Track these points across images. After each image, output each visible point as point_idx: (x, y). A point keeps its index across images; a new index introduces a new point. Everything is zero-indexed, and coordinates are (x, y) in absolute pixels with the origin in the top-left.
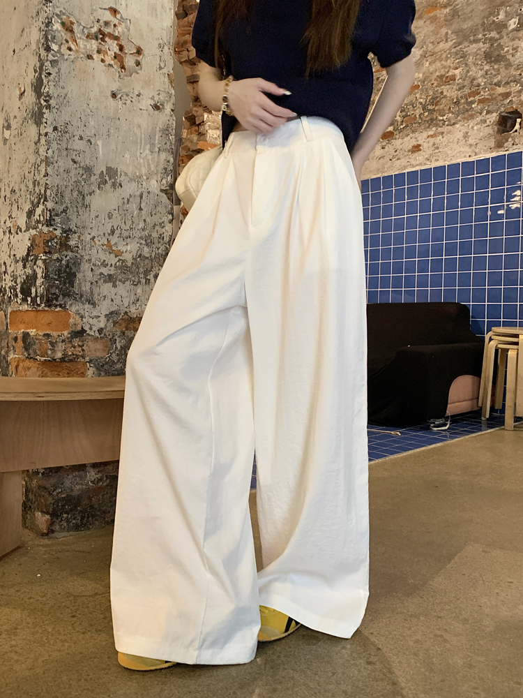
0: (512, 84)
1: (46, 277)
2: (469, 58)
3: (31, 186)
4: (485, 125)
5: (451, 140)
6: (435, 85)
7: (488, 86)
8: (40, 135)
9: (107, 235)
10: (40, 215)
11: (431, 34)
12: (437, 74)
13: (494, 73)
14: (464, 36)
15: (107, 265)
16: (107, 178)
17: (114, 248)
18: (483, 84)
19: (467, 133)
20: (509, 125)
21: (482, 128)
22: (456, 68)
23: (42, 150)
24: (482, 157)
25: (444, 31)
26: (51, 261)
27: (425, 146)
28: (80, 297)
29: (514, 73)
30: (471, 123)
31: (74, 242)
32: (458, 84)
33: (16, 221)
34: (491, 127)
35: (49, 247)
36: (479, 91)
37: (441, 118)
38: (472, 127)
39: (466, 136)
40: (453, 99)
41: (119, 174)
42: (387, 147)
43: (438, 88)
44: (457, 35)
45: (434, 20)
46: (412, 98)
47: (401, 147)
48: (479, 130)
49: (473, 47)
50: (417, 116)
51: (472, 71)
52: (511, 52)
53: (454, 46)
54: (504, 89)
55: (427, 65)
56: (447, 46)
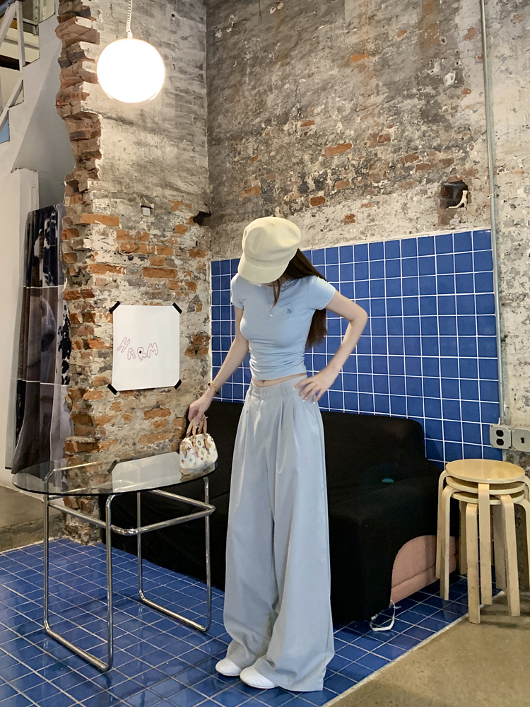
0: (454, 149)
2: (403, 116)
4: (426, 196)
5: (388, 212)
6: (368, 145)
7: (427, 150)
11: (361, 84)
12: (370, 132)
13: (433, 135)
14: (397, 90)
18: (420, 147)
19: (405, 204)
20: (454, 197)
21: (423, 200)
22: (390, 127)
24: (424, 234)
25: (374, 82)
27: (359, 216)
29: (456, 137)
30: (410, 193)
32: (393, 146)
34: (432, 199)
36: (417, 155)
37: (376, 185)
38: (412, 198)
39: (405, 207)
40: (388, 163)
42: (317, 215)
43: (372, 149)
44: (389, 88)
45: (362, 68)
46: (344, 158)
47: (333, 216)
48: (419, 202)
49: (408, 104)
50: (350, 181)
51: (407, 130)
52: (450, 111)
53: (386, 101)
54: (445, 155)
55: (359, 121)
56: (380, 99)
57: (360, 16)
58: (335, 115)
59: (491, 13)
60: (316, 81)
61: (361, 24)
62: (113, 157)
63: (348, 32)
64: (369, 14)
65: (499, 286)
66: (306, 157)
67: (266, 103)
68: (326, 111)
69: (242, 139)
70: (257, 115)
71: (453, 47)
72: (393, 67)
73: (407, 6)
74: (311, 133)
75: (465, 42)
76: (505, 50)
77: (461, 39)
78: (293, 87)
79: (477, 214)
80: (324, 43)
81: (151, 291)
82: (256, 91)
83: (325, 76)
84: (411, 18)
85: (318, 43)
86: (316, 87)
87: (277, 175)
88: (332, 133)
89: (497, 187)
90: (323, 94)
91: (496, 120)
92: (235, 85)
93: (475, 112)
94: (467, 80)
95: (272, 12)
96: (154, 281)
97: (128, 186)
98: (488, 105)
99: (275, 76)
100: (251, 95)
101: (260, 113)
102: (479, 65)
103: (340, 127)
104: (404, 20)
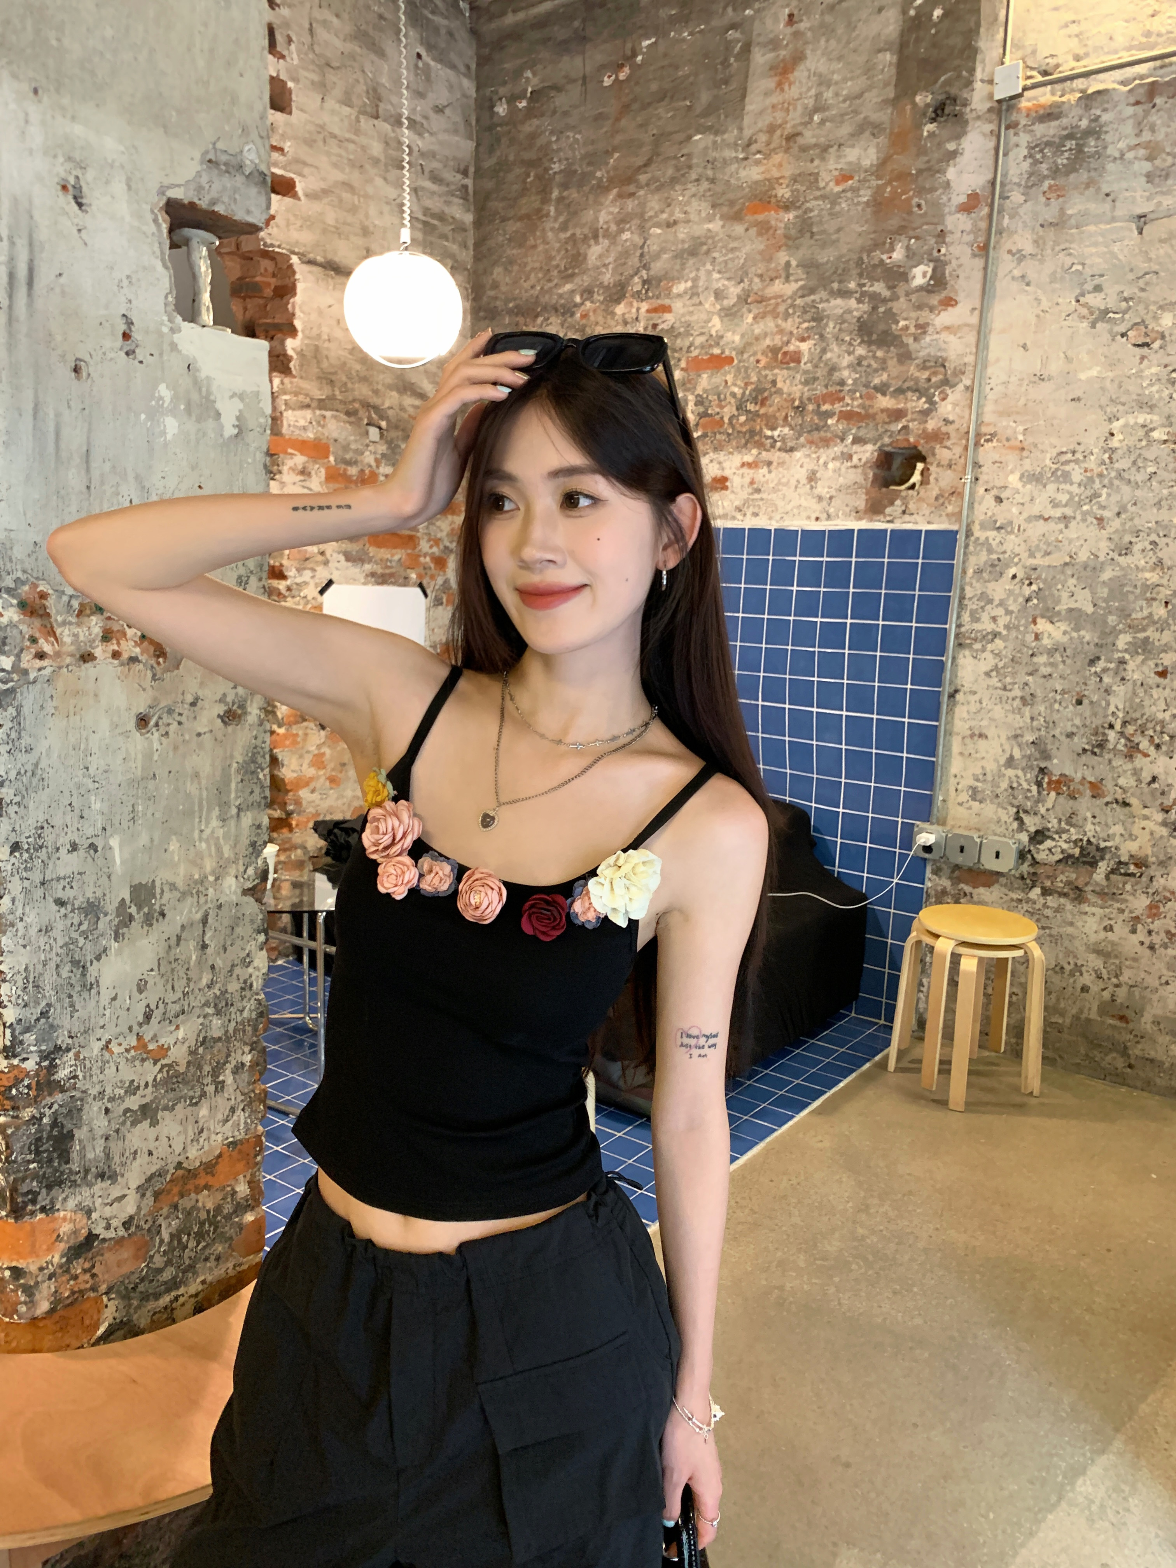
0: (909, 394)
2: (827, 325)
5: (784, 480)
6: (762, 363)
7: (861, 388)
9: (135, 1027)
11: (758, 257)
12: (768, 342)
13: (875, 365)
14: (821, 279)
15: (138, 1088)
17: (151, 1047)
18: (850, 382)
19: (815, 473)
20: (897, 463)
21: (844, 469)
22: (803, 340)
24: (839, 524)
25: (783, 257)
26: (17, 1128)
27: (736, 482)
28: (81, 1177)
29: (917, 374)
30: (825, 455)
31: (66, 1072)
32: (806, 372)
34: (860, 470)
35: (12, 1098)
36: (842, 395)
37: (769, 433)
38: (825, 464)
39: (812, 477)
40: (793, 400)
41: (158, 890)
43: (767, 372)
44: (808, 273)
45: (764, 229)
46: (718, 379)
48: (837, 471)
49: (837, 305)
50: (726, 420)
51: (832, 351)
52: (912, 330)
53: (800, 293)
54: (893, 401)
55: (750, 318)
56: (790, 288)
57: (771, 129)
58: (709, 302)
59: (1011, 172)
60: (681, 236)
61: (772, 146)
62: (319, 336)
63: (746, 159)
64: (788, 129)
65: (958, 617)
67: (585, 258)
68: (694, 293)
69: (537, 316)
70: (569, 278)
71: (936, 220)
72: (818, 237)
73: (861, 129)
74: (664, 327)
75: (959, 216)
76: (1024, 241)
77: (953, 209)
78: (639, 241)
79: (936, 503)
80: (700, 170)
81: (380, 571)
82: (568, 234)
83: (698, 230)
84: (866, 153)
85: (690, 167)
86: (680, 246)
88: (702, 334)
89: (977, 465)
90: (691, 261)
91: (992, 356)
92: (528, 216)
93: (958, 339)
94: (952, 282)
95: (607, 82)
96: (383, 553)
97: (344, 389)
98: (982, 332)
99: (605, 213)
100: (559, 241)
101: (573, 275)
102: (977, 260)
103: (716, 326)
104: (852, 154)
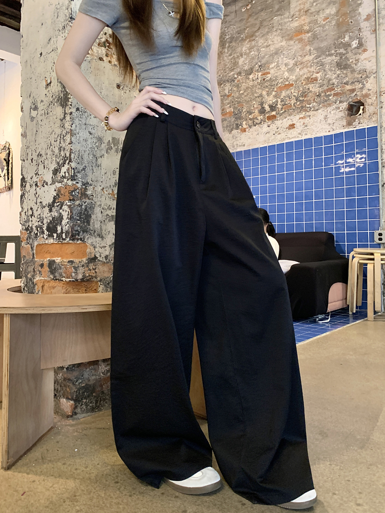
0: (356, 83)
1: (71, 218)
2: (326, 66)
3: (56, 151)
4: (339, 110)
5: (315, 121)
6: (304, 84)
7: (340, 84)
8: (65, 113)
9: (112, 186)
10: (65, 173)
11: (299, 50)
12: (305, 76)
13: (344, 76)
14: (322, 52)
15: (111, 208)
16: (112, 145)
18: (336, 83)
19: (326, 116)
20: (354, 110)
21: (337, 113)
22: (318, 73)
23: (67, 125)
24: (338, 131)
25: (308, 48)
26: (74, 206)
27: (297, 125)
28: (93, 233)
29: (357, 76)
30: (329, 109)
31: (90, 192)
32: (320, 83)
33: (42, 177)
34: (343, 112)
35: (73, 196)
36: (334, 88)
37: (309, 106)
38: (330, 112)
39: (326, 118)
40: (316, 93)
41: (120, 142)
42: (271, 126)
43: (306, 86)
44: (317, 51)
45: (301, 40)
46: (288, 92)
47: (281, 125)
48: (334, 114)
49: (329, 59)
50: (292, 105)
51: (329, 74)
52: (354, 62)
53: (315, 58)
54: (351, 86)
55: (298, 70)
56: (311, 58)
57: (300, 10)
58: (283, 68)
59: (381, 5)
60: (272, 49)
61: (301, 15)
63: (292, 20)
64: (306, 9)
65: (381, 157)
66: (264, 93)
67: (238, 63)
68: (278, 66)
70: (232, 70)
71: (357, 25)
72: (320, 39)
73: (329, 4)
74: (268, 79)
75: (364, 22)
77: (363, 20)
78: (256, 53)
79: (369, 118)
80: (277, 27)
82: (232, 57)
83: (277, 46)
84: (332, 10)
85: (273, 27)
86: (272, 52)
87: (244, 104)
88: (281, 78)
89: (381, 102)
90: (276, 56)
91: (382, 65)
93: (369, 62)
94: (365, 44)
95: (243, 10)
98: (377, 57)
99: (245, 48)
100: (229, 59)
101: (234, 69)
102: (373, 35)
103: (286, 75)
104: (327, 11)
